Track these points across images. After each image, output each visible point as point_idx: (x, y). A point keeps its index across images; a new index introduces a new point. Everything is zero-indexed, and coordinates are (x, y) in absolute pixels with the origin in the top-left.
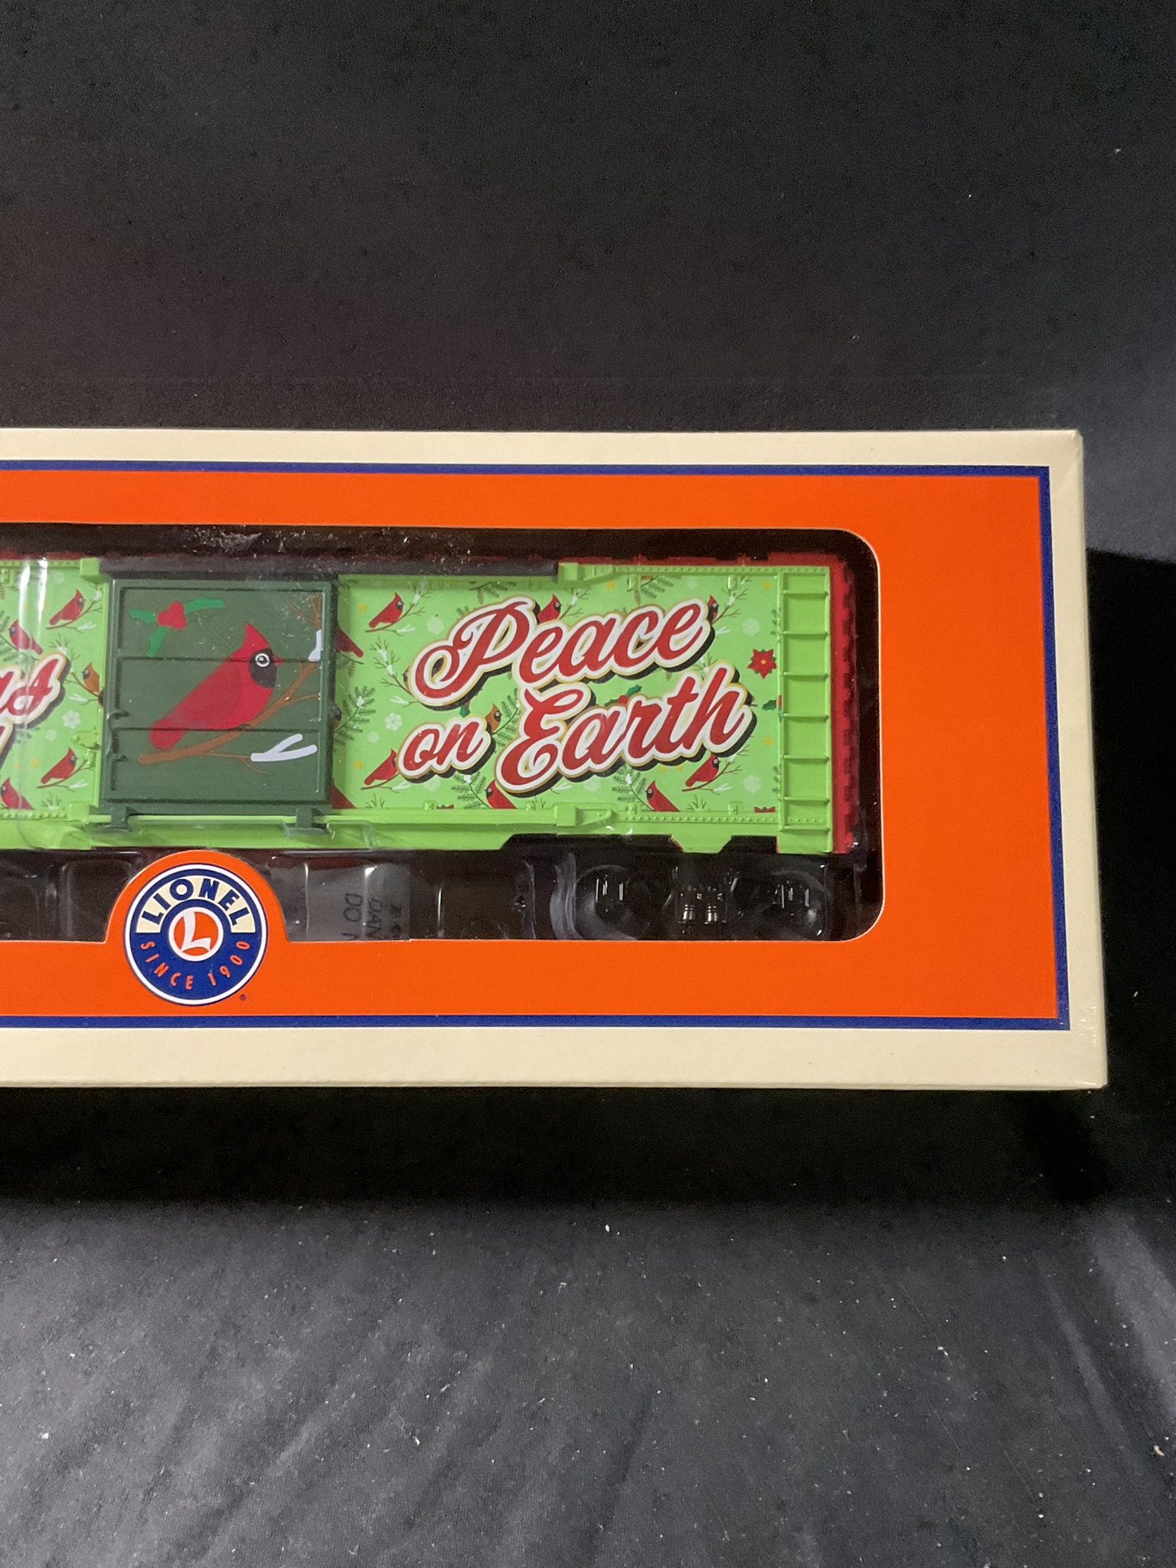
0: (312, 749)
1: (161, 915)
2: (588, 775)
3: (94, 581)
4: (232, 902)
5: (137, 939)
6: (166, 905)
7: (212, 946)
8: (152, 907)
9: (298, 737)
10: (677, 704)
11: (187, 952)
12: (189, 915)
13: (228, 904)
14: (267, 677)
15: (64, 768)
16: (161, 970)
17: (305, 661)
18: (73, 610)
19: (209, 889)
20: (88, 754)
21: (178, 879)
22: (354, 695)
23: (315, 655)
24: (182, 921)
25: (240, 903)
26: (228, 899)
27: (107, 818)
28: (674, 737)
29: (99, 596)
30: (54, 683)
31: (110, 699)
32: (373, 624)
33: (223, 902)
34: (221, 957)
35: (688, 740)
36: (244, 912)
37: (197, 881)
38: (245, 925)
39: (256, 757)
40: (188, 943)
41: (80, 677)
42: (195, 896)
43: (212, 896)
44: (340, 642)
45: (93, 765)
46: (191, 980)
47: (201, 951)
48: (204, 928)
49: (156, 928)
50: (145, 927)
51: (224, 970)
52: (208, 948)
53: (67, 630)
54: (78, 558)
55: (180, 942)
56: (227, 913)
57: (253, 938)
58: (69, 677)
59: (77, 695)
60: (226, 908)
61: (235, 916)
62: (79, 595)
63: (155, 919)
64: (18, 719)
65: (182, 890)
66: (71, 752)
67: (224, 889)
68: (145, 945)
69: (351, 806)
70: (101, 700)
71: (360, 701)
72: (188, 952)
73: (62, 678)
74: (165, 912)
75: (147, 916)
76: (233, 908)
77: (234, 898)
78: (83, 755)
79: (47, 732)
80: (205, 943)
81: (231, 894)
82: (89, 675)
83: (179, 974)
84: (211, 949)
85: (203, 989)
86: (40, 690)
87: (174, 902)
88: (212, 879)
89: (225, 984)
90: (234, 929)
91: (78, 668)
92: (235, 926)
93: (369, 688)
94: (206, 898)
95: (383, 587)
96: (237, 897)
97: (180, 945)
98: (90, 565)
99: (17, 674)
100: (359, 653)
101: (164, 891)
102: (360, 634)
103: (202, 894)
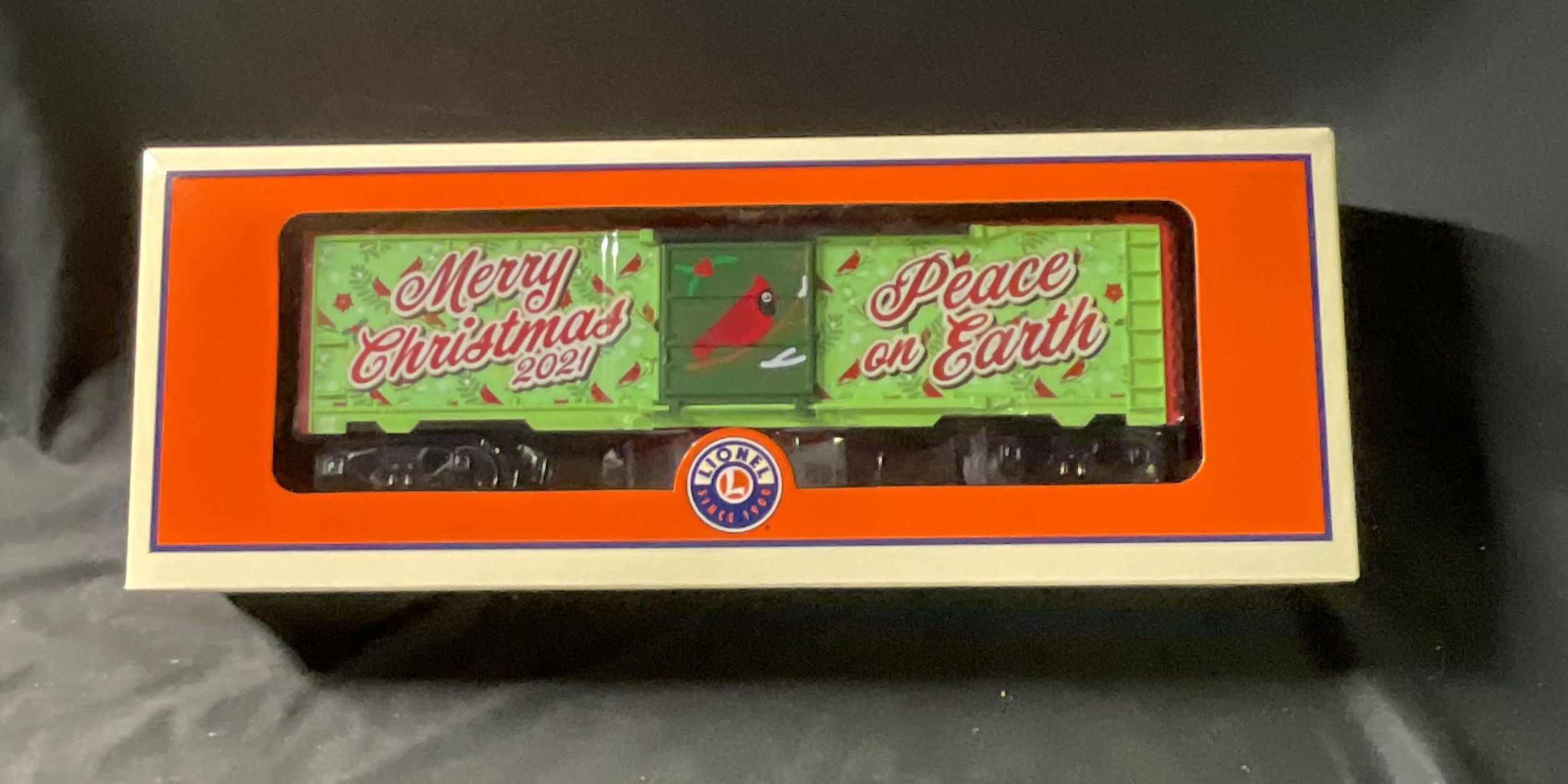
0: (802, 359)
1: (711, 472)
2: (993, 373)
3: (649, 245)
4: (758, 463)
5: (696, 489)
6: (713, 465)
7: (746, 491)
8: (705, 467)
9: (793, 350)
10: (1054, 322)
11: (729, 497)
12: (729, 472)
13: (755, 465)
14: (770, 308)
15: (634, 373)
16: (712, 510)
17: (795, 298)
18: (634, 265)
19: (742, 454)
20: (648, 365)
21: (721, 448)
22: (828, 320)
23: (803, 293)
24: (725, 476)
25: (763, 464)
26: (755, 461)
27: (666, 408)
28: (1053, 345)
29: (653, 256)
30: (623, 316)
31: (663, 326)
32: (840, 270)
33: (752, 463)
34: (752, 500)
35: (1062, 347)
36: (765, 470)
37: (734, 449)
38: (767, 479)
39: (764, 365)
40: (729, 491)
41: (641, 311)
42: (733, 459)
43: (744, 459)
44: (818, 284)
45: (652, 372)
46: (732, 515)
47: (737, 496)
48: (740, 481)
49: (707, 481)
50: (700, 480)
51: (754, 509)
52: (742, 494)
53: (630, 279)
54: (638, 229)
55: (724, 489)
56: (755, 470)
57: (773, 488)
58: (633, 312)
59: (639, 324)
60: (754, 467)
61: (761, 472)
62: (638, 256)
63: (707, 475)
64: (603, 341)
66: (637, 364)
67: (752, 454)
68: (701, 493)
69: (829, 397)
70: (657, 327)
71: (833, 325)
73: (629, 312)
74: (713, 470)
75: (702, 473)
76: (757, 468)
77: (759, 460)
78: (645, 365)
79: (620, 351)
80: (740, 490)
81: (757, 457)
82: (647, 311)
83: (724, 512)
84: (744, 494)
85: (740, 522)
86: (614, 321)
87: (719, 464)
88: (744, 448)
89: (753, 519)
90: (761, 481)
91: (639, 306)
92: (760, 479)
93: (838, 315)
94: (740, 461)
95: (848, 244)
96: (761, 459)
97: (724, 492)
98: (647, 234)
99: (598, 310)
100: (830, 290)
101: (712, 456)
102: (830, 277)
103: (738, 457)
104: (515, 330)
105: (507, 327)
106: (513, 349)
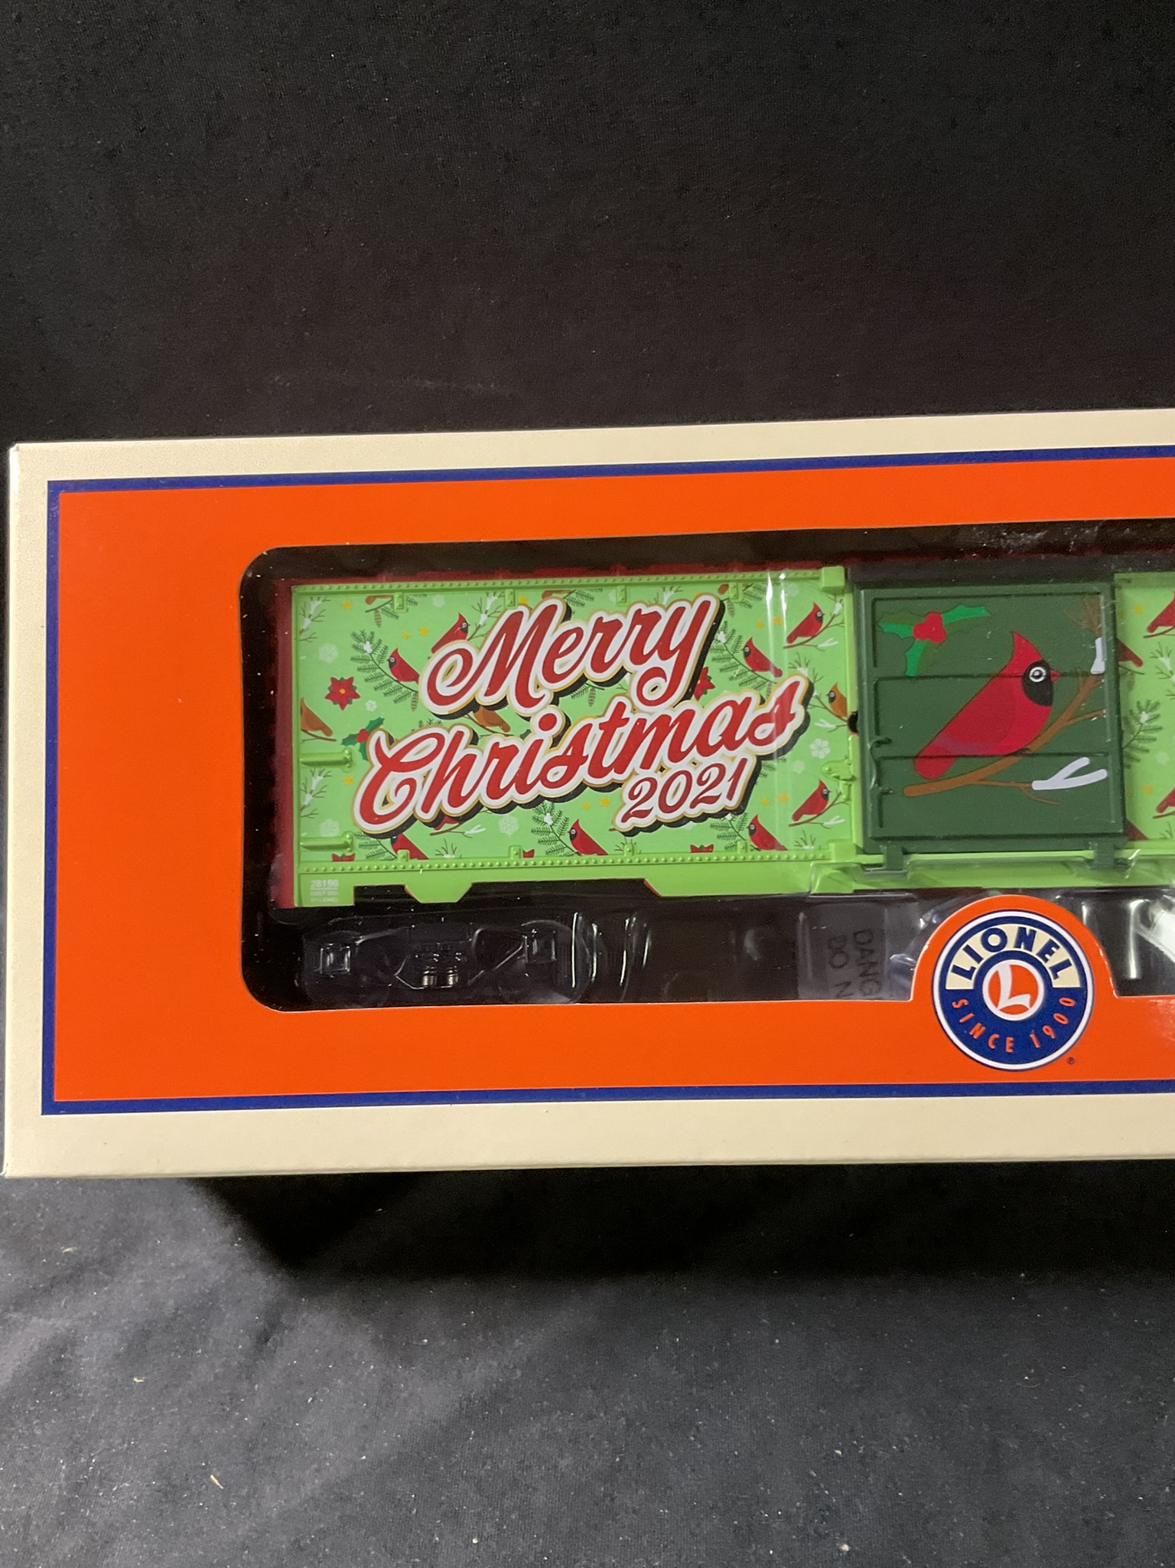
0: (1101, 774)
1: (973, 969)
3: (835, 592)
4: (1051, 953)
5: (948, 996)
6: (978, 958)
7: (1032, 1002)
8: (962, 960)
9: (1084, 761)
11: (1004, 1010)
12: (1004, 968)
13: (1047, 956)
14: (1043, 694)
15: (817, 803)
16: (977, 1031)
17: (1087, 674)
18: (811, 626)
19: (1025, 939)
20: (841, 786)
21: (989, 928)
22: (1136, 711)
23: (1099, 666)
24: (996, 975)
25: (1061, 955)
26: (1048, 950)
27: (878, 859)
29: (841, 610)
30: (797, 708)
31: (866, 723)
32: (1152, 627)
33: (1042, 954)
34: (1042, 1016)
36: (1065, 965)
37: (1011, 930)
38: (1068, 979)
39: (1038, 785)
40: (1005, 1001)
41: (826, 700)
42: (1010, 947)
43: (1029, 947)
44: (1120, 652)
45: (848, 799)
46: (1011, 1042)
47: (1019, 1009)
48: (1021, 984)
49: (968, 984)
50: (955, 982)
51: (1048, 1031)
52: (1028, 1006)
53: (807, 648)
54: (819, 568)
55: (996, 998)
56: (1047, 966)
57: (1079, 994)
58: (813, 701)
59: (825, 721)
60: (1046, 960)
61: (1056, 969)
62: (816, 609)
63: (967, 974)
64: (764, 750)
65: (994, 940)
66: (822, 786)
67: (1042, 939)
68: (957, 1004)
69: (1143, 838)
70: (853, 723)
71: (1144, 717)
72: (1006, 1010)
73: (805, 702)
74: (978, 966)
75: (958, 970)
76: (1053, 960)
77: (1054, 949)
78: (835, 788)
79: (794, 762)
80: (1024, 999)
81: (1051, 944)
82: (835, 699)
83: (997, 1036)
84: (1030, 1006)
85: (1025, 1053)
86: (783, 717)
87: (987, 955)
88: (1028, 928)
89: (1050, 1047)
90: (1056, 984)
91: (821, 691)
92: (1057, 980)
93: (1153, 702)
94: (1022, 949)
95: (1162, 585)
96: (1058, 947)
97: (996, 1003)
98: (833, 575)
99: (755, 701)
100: (1139, 662)
101: (975, 942)
102: (1138, 641)
103: (1018, 945)
104: (623, 733)
105: (608, 729)
106: (621, 764)
